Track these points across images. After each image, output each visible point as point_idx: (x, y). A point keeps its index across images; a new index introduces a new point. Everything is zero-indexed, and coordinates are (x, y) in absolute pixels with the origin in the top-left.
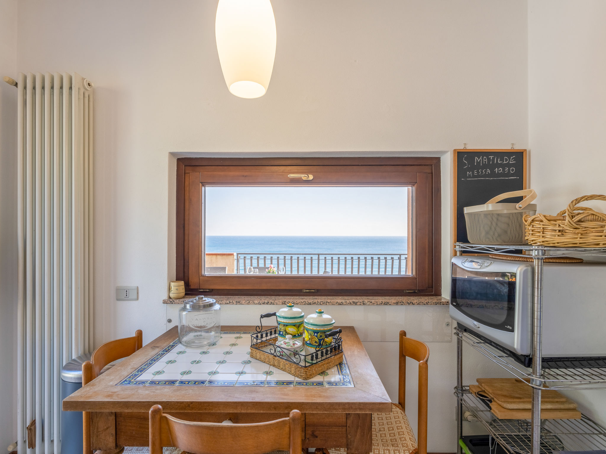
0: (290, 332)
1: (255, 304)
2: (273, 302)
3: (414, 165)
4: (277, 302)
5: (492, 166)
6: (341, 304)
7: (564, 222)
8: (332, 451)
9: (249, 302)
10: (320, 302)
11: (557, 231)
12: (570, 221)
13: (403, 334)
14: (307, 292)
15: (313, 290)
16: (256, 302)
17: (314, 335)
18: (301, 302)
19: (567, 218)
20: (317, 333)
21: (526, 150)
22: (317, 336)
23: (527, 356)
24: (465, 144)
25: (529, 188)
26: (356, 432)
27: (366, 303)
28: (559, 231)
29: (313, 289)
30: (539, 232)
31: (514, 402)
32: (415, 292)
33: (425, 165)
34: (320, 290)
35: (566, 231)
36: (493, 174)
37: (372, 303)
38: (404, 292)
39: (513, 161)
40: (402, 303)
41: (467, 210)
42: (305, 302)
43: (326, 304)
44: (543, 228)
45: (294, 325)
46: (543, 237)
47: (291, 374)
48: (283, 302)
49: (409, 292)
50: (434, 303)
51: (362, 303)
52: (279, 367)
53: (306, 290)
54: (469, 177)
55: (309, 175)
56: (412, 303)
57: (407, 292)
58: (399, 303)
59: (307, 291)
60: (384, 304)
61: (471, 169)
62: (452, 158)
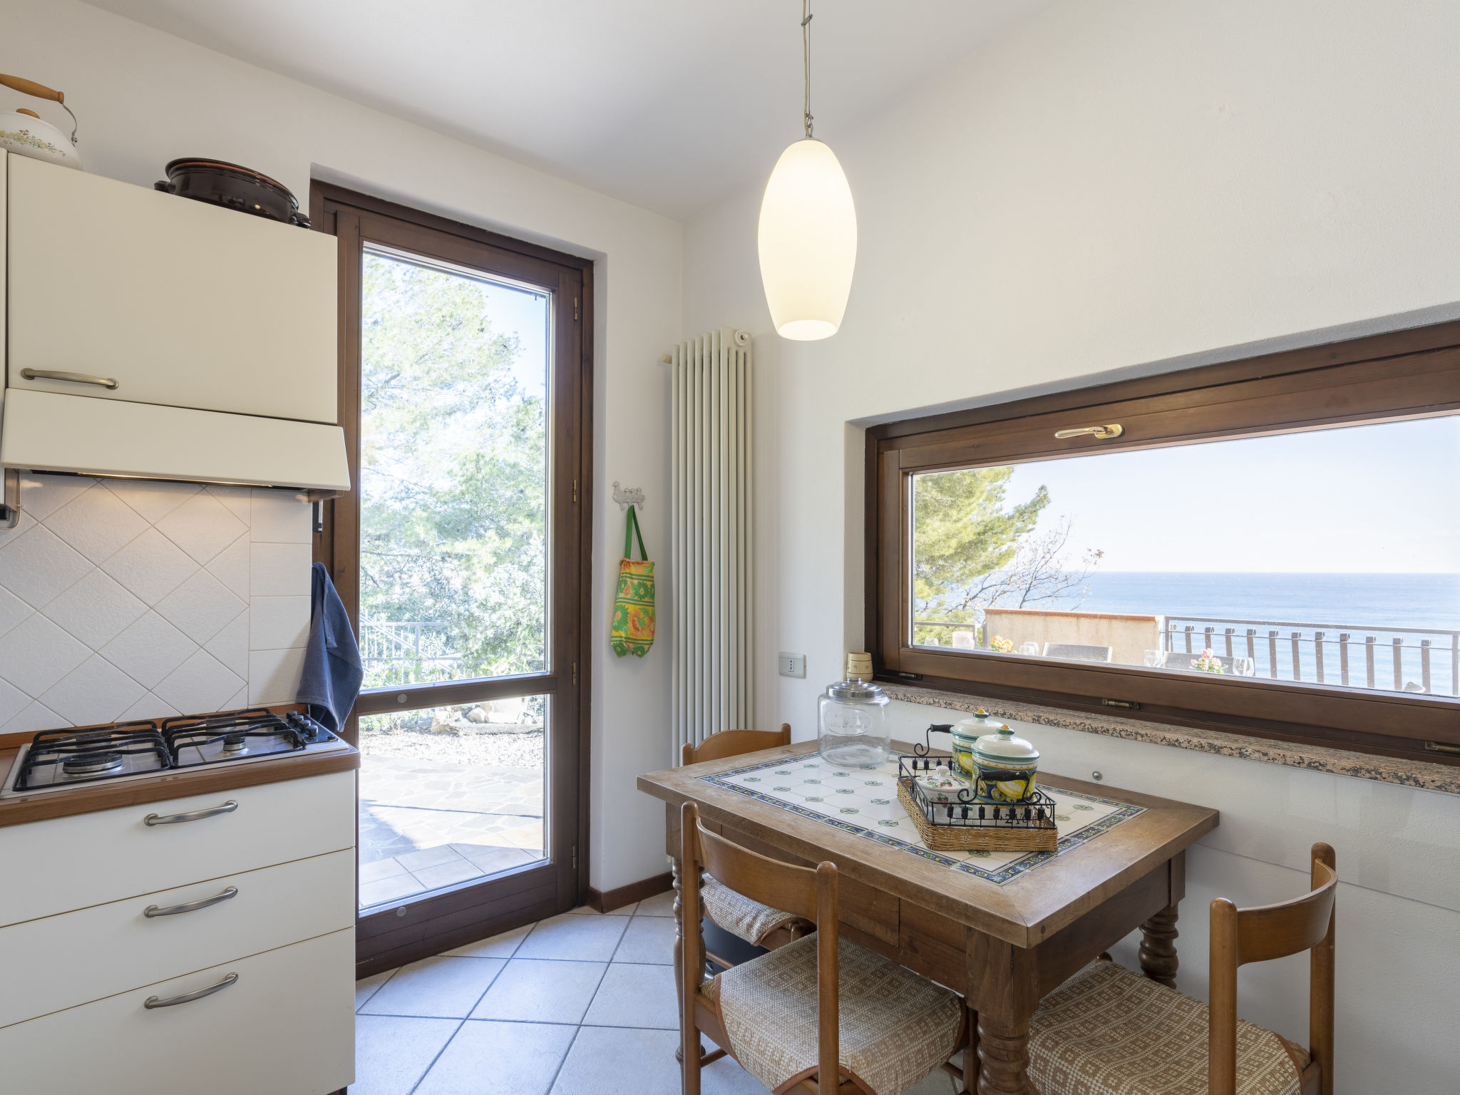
6: (1174, 745)
10: (1121, 731)
14: (1111, 706)
15: (1126, 702)
18: (1075, 724)
26: (983, 972)
27: (1248, 753)
29: (1131, 700)
34: (1147, 704)
37: (1266, 758)
38: (1424, 749)
42: (1083, 725)
43: (1136, 739)
49: (1440, 751)
51: (1238, 751)
53: (1109, 700)
57: (1437, 752)
58: (1363, 772)
59: (1111, 703)
60: (1307, 765)
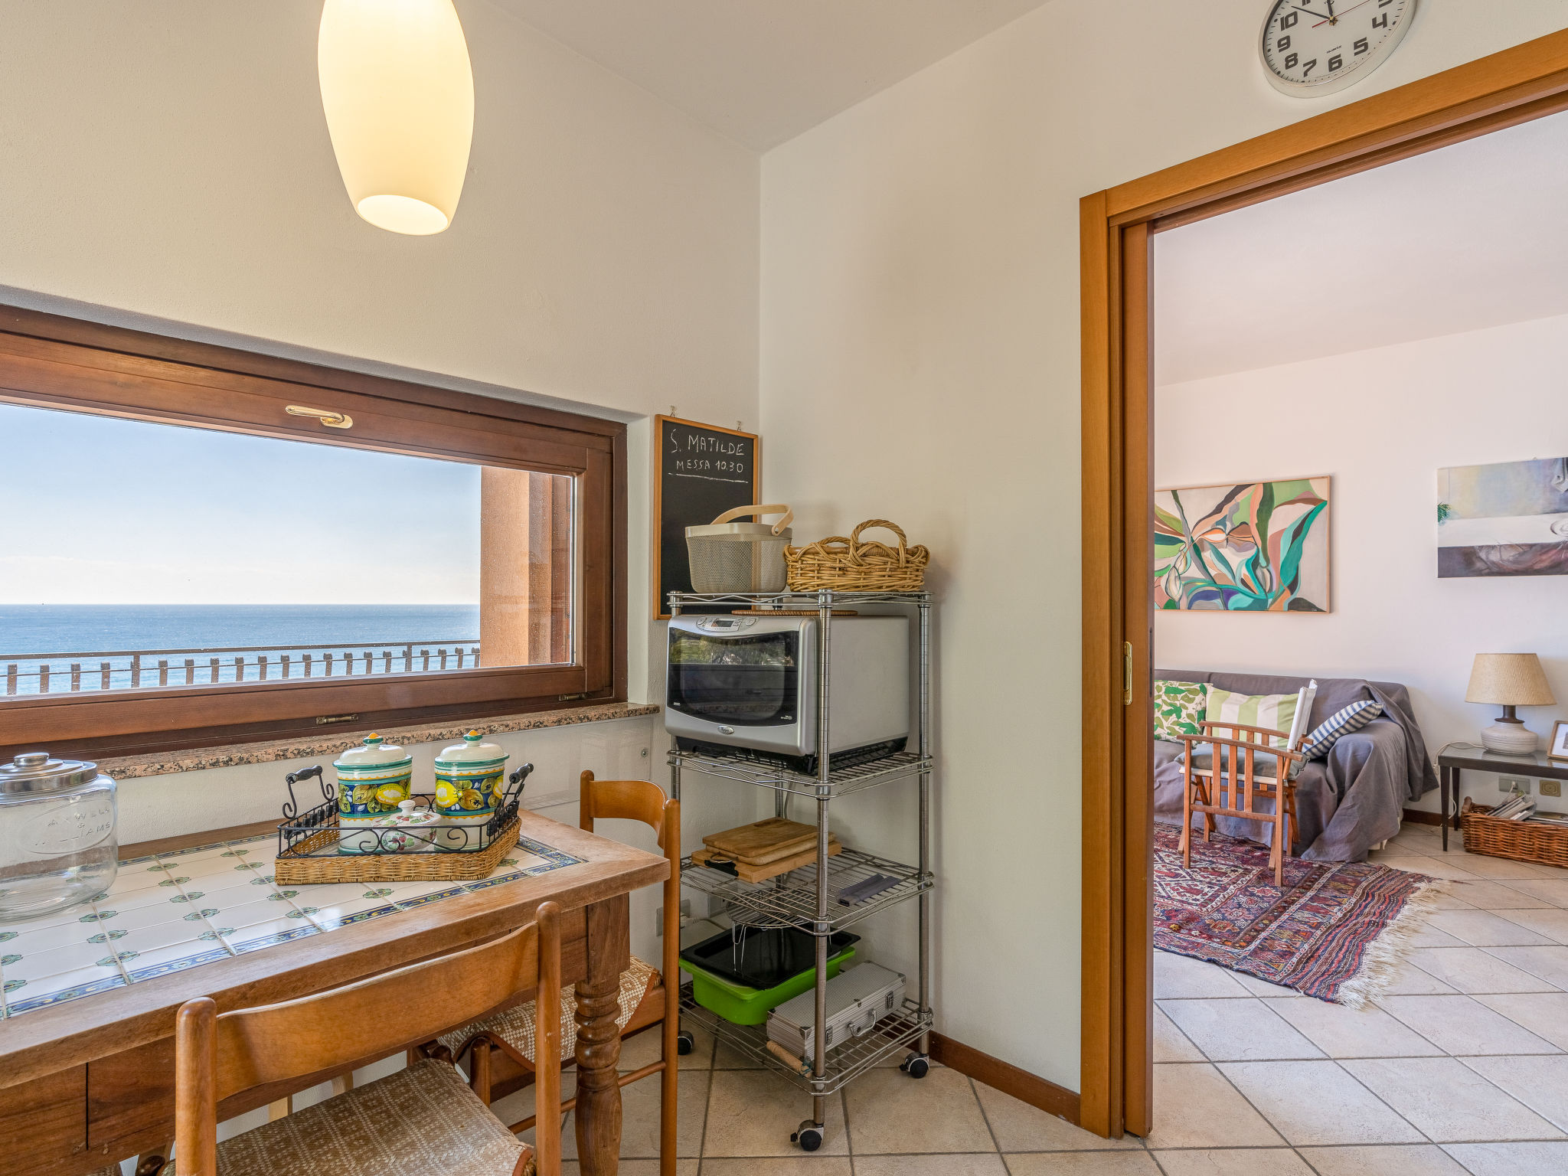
0: (387, 801)
1: (183, 771)
2: (245, 756)
3: (579, 431)
4: (260, 755)
5: (714, 457)
6: (438, 739)
7: (846, 555)
8: (508, 1034)
9: (162, 766)
11: (837, 569)
12: (855, 554)
13: (587, 777)
14: (330, 723)
15: (348, 715)
16: (188, 762)
17: (472, 788)
18: (334, 746)
19: (852, 550)
20: (480, 780)
21: (757, 436)
22: (479, 789)
23: (811, 756)
24: (673, 408)
25: (760, 504)
26: (605, 940)
27: (495, 729)
28: (840, 569)
29: (349, 712)
30: (813, 571)
31: (768, 853)
32: (580, 698)
33: (599, 435)
34: (367, 713)
35: (848, 569)
36: (714, 471)
38: (561, 700)
39: (741, 452)
40: (569, 721)
41: (692, 532)
42: (344, 745)
44: (819, 565)
45: (398, 783)
46: (818, 578)
47: (440, 878)
48: (279, 753)
49: (569, 700)
50: (625, 713)
52: (396, 875)
53: (327, 717)
54: (680, 471)
55: (345, 416)
56: (588, 718)
57: (566, 700)
59: (330, 720)
60: (534, 726)
61: (683, 457)
62: (653, 429)
